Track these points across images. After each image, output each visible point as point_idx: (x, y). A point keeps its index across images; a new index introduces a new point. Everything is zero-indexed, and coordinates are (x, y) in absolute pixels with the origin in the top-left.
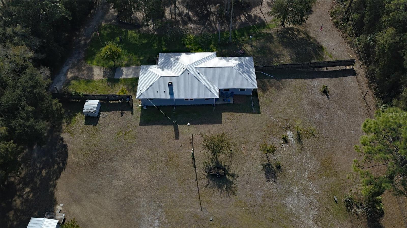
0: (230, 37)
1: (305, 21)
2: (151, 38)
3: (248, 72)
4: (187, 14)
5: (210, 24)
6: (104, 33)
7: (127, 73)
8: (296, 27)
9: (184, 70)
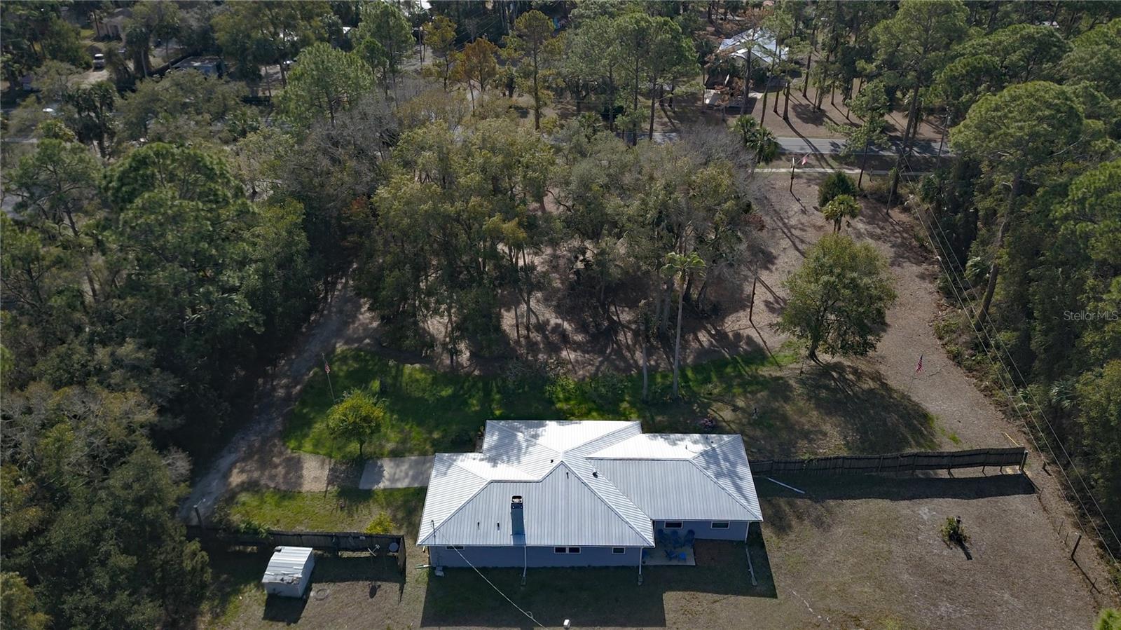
0: (676, 384)
1: (873, 347)
2: (464, 383)
3: (733, 475)
4: (558, 326)
5: (618, 352)
6: (340, 370)
7: (395, 474)
8: (849, 364)
9: (554, 465)
